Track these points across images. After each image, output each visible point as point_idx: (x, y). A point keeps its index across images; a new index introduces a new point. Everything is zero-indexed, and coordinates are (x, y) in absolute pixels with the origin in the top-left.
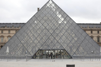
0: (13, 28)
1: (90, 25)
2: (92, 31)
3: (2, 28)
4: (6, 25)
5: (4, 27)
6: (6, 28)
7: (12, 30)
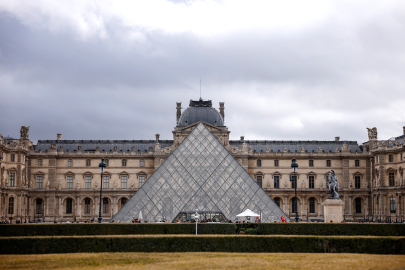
0: (115, 153)
1: (309, 145)
2: (311, 160)
3: (88, 154)
4: (99, 145)
5: (94, 151)
6: (97, 153)
7: (113, 158)
